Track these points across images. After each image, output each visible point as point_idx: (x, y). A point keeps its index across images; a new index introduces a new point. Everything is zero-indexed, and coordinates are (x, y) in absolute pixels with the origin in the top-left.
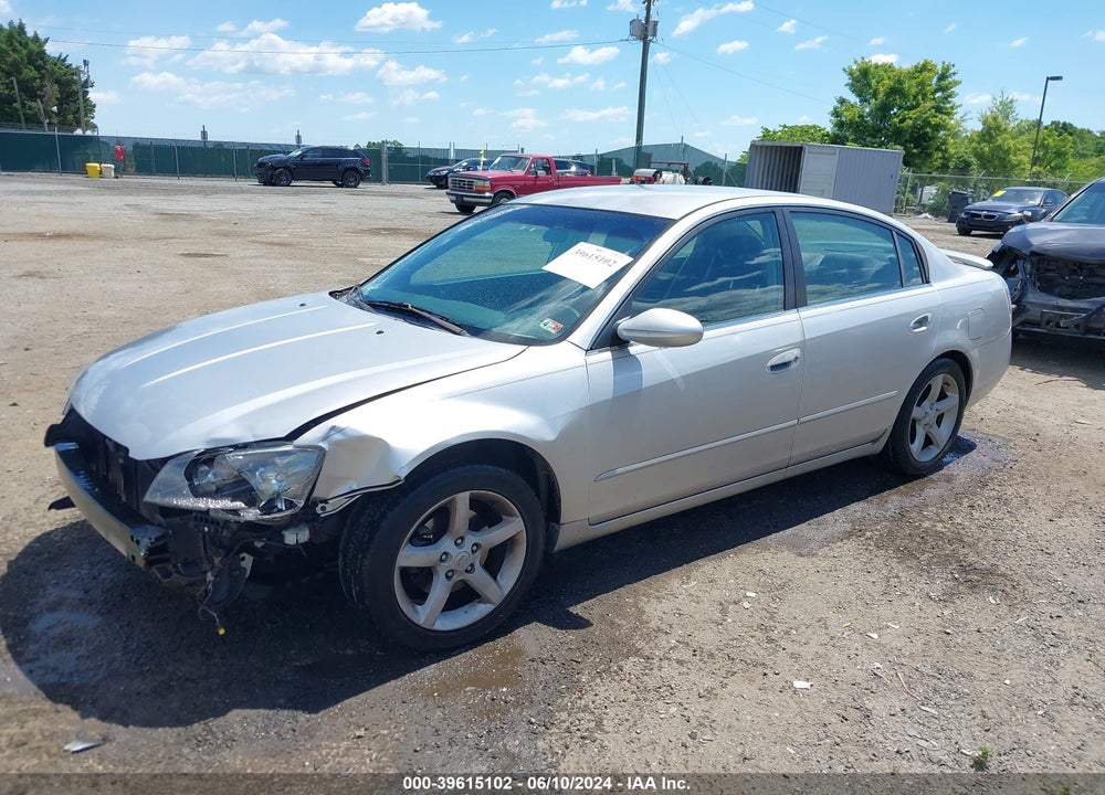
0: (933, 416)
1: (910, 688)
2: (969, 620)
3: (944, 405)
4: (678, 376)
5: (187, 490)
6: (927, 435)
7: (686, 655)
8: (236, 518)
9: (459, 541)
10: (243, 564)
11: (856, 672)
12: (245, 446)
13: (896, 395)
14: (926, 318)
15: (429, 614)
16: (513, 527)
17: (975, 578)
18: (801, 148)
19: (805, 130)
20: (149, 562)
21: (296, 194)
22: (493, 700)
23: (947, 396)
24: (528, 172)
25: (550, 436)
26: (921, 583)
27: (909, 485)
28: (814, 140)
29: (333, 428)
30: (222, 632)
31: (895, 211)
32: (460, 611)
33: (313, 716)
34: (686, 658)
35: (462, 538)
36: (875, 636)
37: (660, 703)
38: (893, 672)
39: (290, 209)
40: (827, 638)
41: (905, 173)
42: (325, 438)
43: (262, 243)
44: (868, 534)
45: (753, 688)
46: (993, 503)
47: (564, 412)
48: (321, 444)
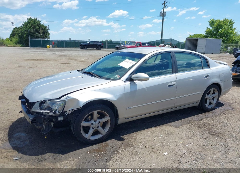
0: (211, 98)
1: (192, 157)
2: (210, 143)
3: (214, 95)
4: (146, 87)
5: (39, 108)
6: (210, 102)
7: (143, 147)
8: (48, 114)
9: (95, 121)
10: (51, 124)
11: (180, 153)
12: (51, 100)
13: (201, 93)
14: (208, 76)
15: (88, 136)
16: (107, 118)
17: (215, 134)
18: (198, 39)
19: (199, 35)
20: (32, 123)
21: (88, 51)
22: (100, 154)
23: (215, 93)
24: (135, 46)
25: (115, 100)
26: (201, 135)
27: (206, 113)
28: (202, 37)
29: (68, 97)
30: (46, 137)
31: (220, 53)
32: (96, 136)
33: (63, 155)
34: (143, 148)
35: (96, 120)
36: (187, 145)
37: (135, 157)
38: (189, 153)
39: (86, 54)
40: (176, 145)
41: (223, 44)
42: (66, 99)
43: (78, 61)
44: (193, 123)
45: (156, 155)
46: (224, 118)
47: (119, 94)
48: (65, 100)
